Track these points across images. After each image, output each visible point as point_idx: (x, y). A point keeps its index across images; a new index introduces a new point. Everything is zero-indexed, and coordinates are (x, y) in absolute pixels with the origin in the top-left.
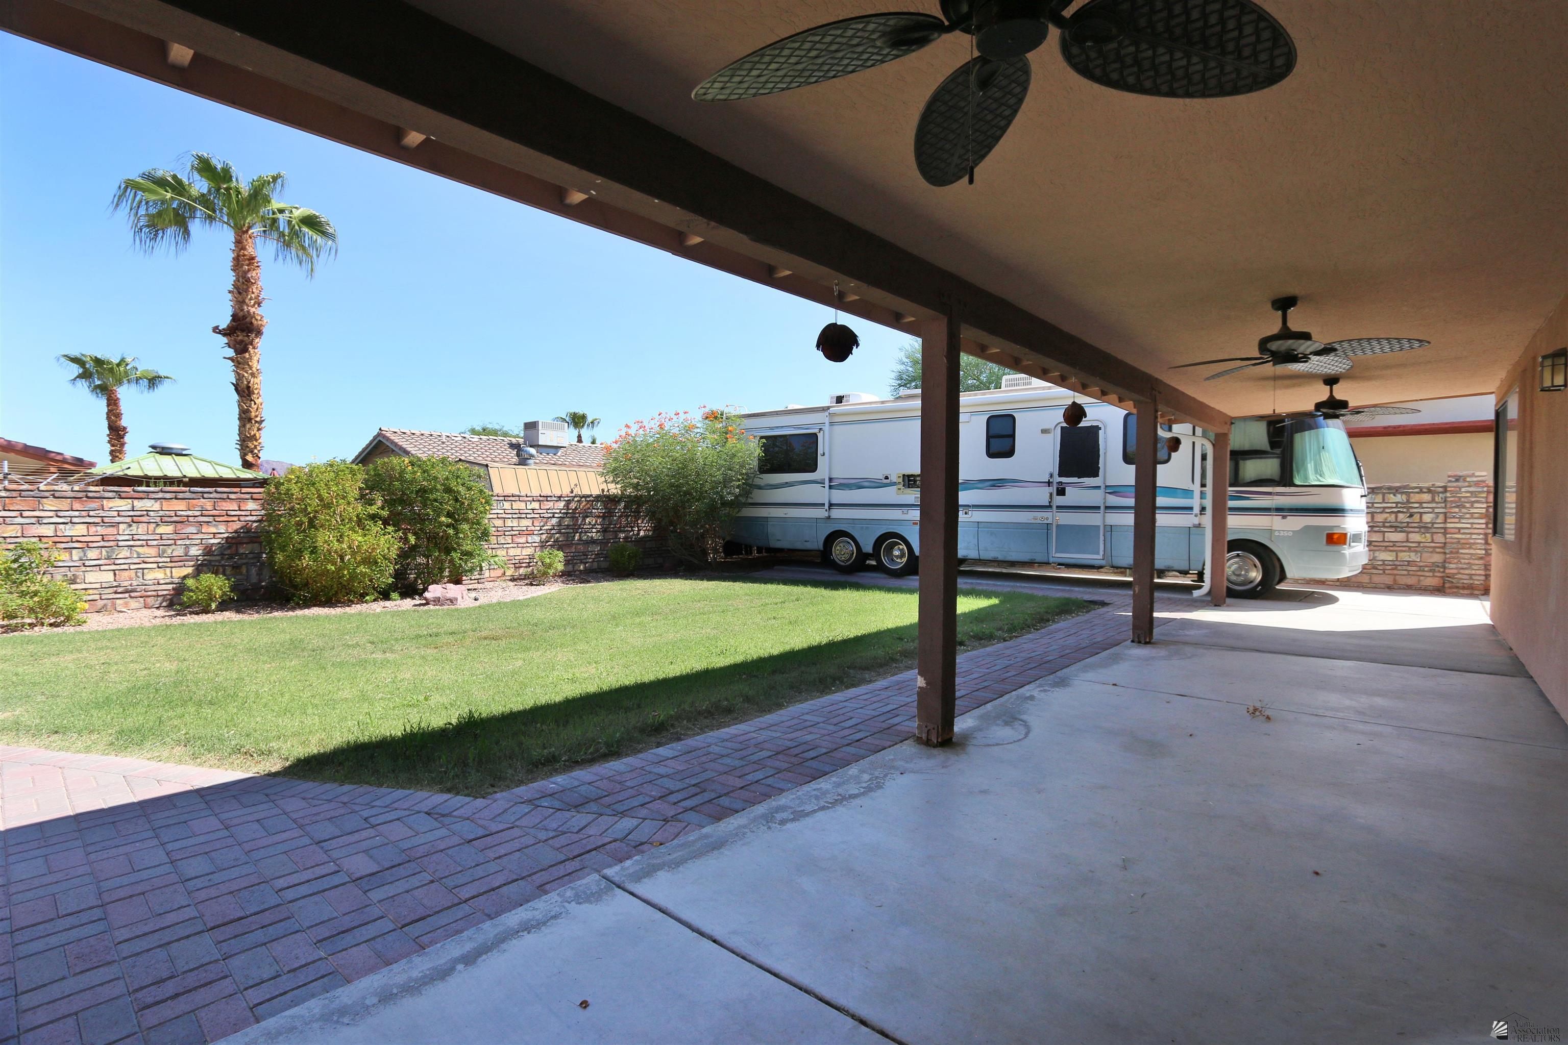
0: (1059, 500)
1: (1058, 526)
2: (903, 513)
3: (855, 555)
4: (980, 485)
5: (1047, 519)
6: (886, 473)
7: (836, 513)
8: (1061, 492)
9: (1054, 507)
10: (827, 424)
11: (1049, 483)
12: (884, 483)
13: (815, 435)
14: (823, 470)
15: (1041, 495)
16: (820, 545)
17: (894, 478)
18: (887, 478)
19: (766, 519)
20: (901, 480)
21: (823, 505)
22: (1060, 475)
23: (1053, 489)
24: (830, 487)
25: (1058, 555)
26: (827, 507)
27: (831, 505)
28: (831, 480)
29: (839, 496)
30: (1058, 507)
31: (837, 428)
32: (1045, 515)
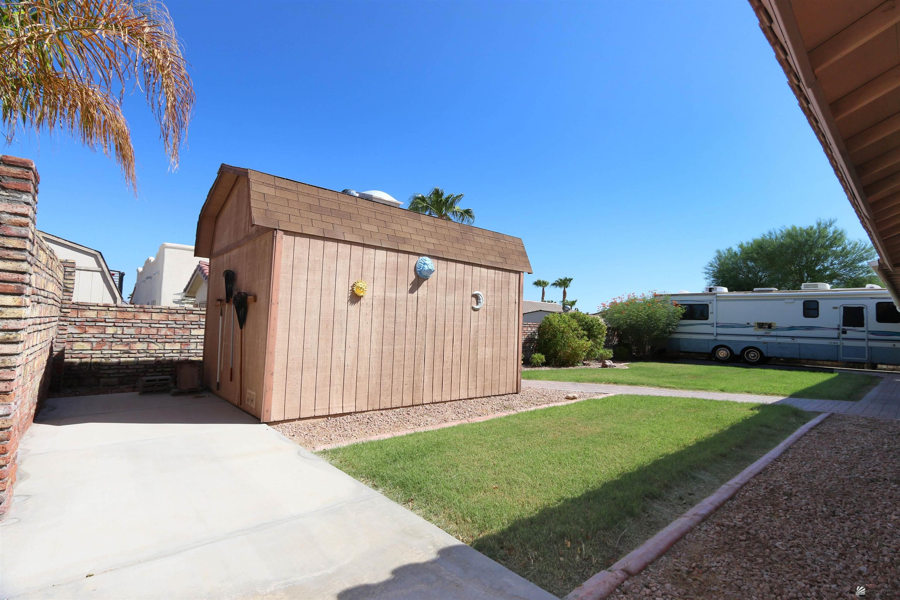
0: (844, 336)
1: (843, 346)
2: (758, 339)
3: (729, 355)
4: (800, 328)
5: (837, 343)
6: (748, 322)
7: (720, 338)
8: (844, 332)
9: (841, 339)
10: (715, 300)
11: (838, 329)
12: (748, 325)
13: (707, 306)
14: (712, 318)
15: (835, 334)
16: (710, 351)
17: (752, 324)
18: (748, 324)
19: (679, 339)
20: (756, 325)
21: (713, 334)
22: (843, 326)
23: (841, 331)
24: (717, 327)
25: (843, 358)
26: (715, 335)
27: (717, 334)
28: (717, 323)
29: (721, 330)
30: (843, 339)
31: (719, 302)
32: (836, 341)
